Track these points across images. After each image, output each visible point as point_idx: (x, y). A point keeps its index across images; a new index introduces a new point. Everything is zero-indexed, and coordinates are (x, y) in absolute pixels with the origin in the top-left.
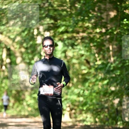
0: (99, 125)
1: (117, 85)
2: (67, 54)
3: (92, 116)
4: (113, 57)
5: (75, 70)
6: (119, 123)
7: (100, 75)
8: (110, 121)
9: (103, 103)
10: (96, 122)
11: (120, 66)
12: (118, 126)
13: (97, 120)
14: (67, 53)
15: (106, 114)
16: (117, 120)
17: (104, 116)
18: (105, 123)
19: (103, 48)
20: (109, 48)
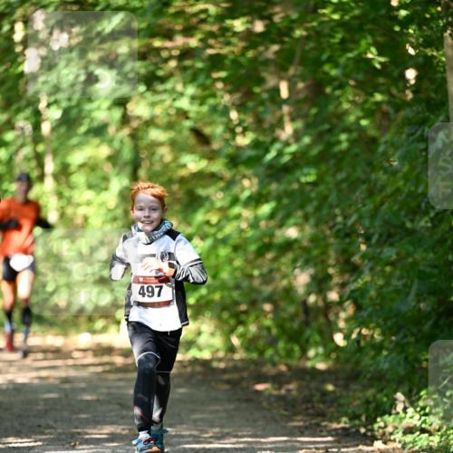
0: (242, 360)
1: (306, 218)
2: (132, 111)
3: (216, 327)
4: (293, 120)
5: (157, 167)
6: (311, 353)
7: (246, 183)
8: (281, 345)
9: (256, 283)
10: (231, 349)
11: (315, 151)
12: (309, 364)
13: (235, 341)
14: (130, 106)
15: (268, 322)
16: (307, 341)
17: (261, 328)
18: (261, 353)
19: (257, 90)
20: (277, 90)
